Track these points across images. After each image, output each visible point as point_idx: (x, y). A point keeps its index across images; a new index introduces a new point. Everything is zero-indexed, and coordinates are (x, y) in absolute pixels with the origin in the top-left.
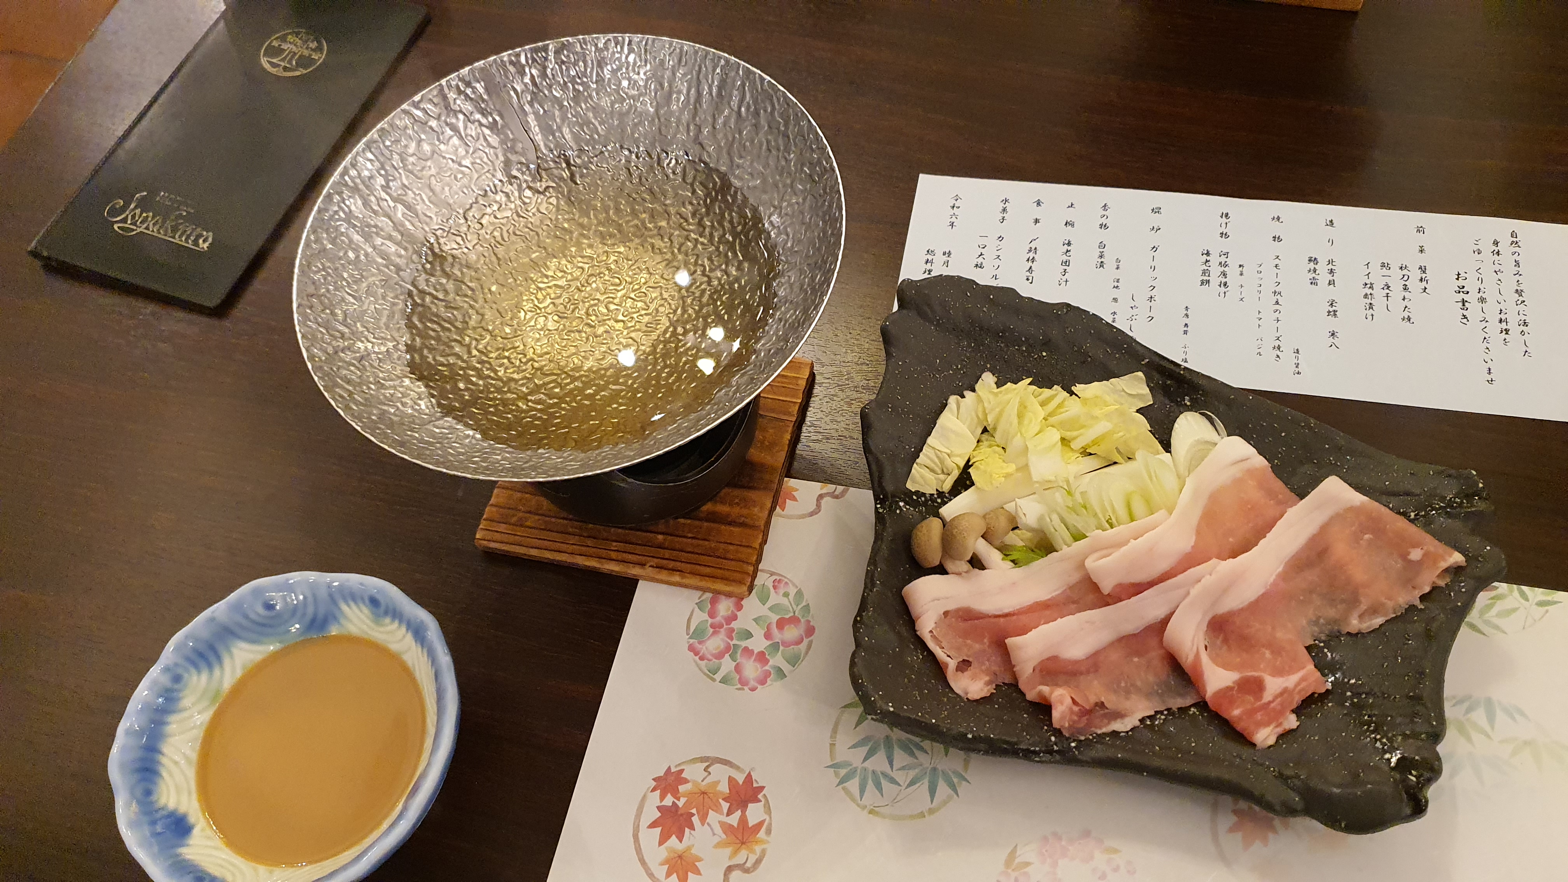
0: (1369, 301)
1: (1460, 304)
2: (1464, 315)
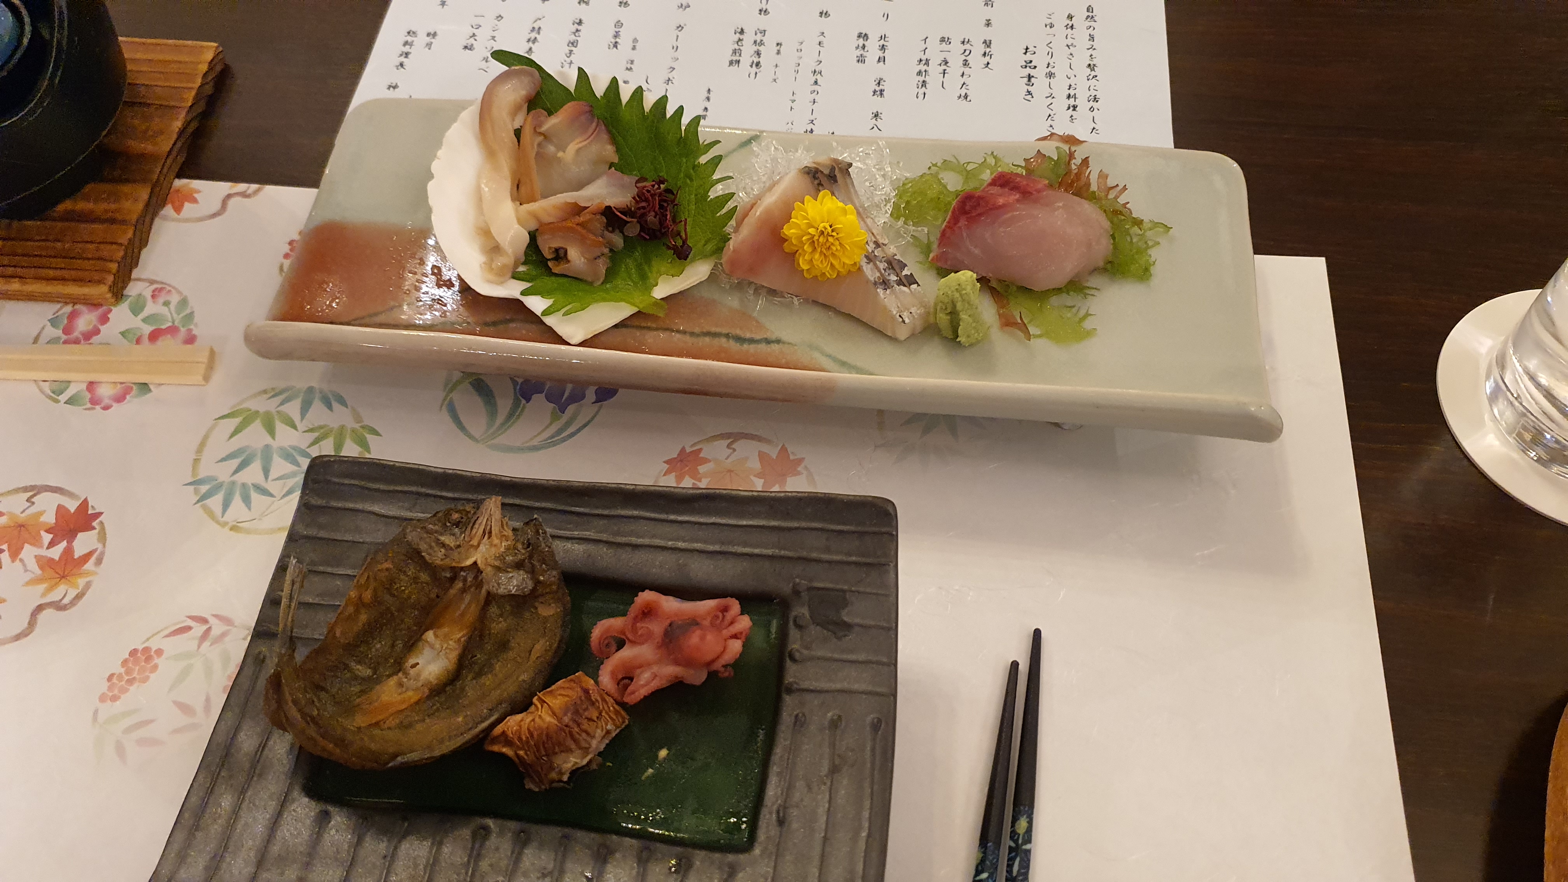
0: (922, 78)
1: (1026, 80)
2: (1028, 92)
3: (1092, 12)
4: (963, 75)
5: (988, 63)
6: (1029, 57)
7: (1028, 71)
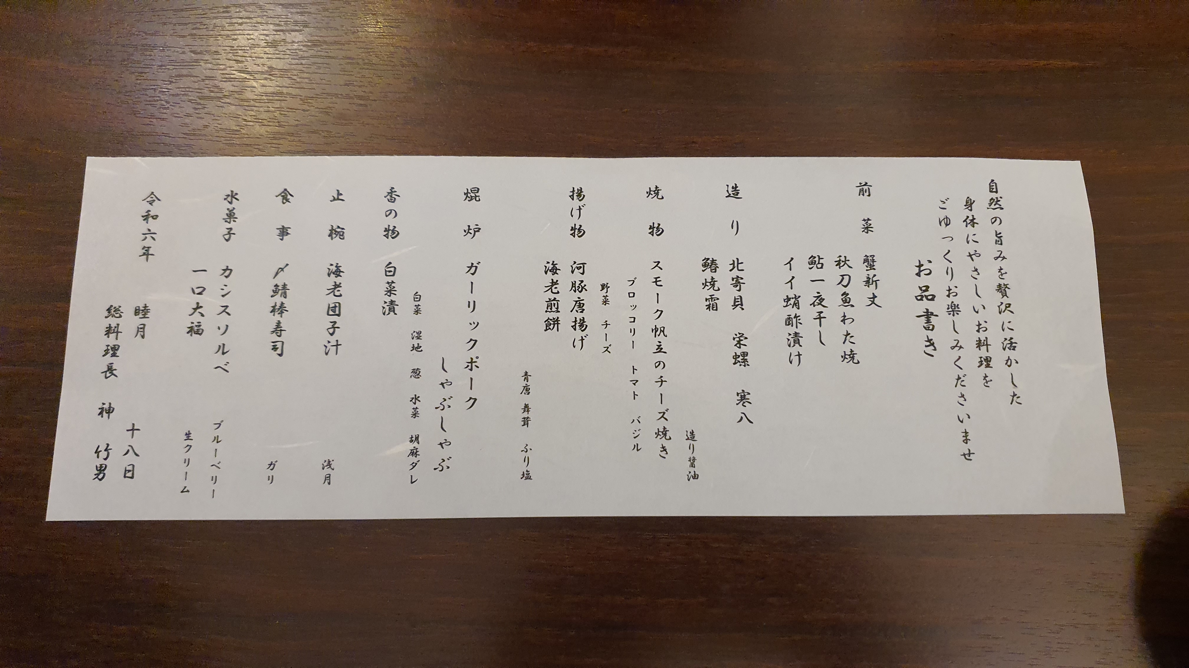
0: (792, 330)
1: (923, 319)
2: (929, 340)
3: (996, 192)
4: (843, 321)
5: (875, 297)
6: (924, 280)
7: (925, 304)
